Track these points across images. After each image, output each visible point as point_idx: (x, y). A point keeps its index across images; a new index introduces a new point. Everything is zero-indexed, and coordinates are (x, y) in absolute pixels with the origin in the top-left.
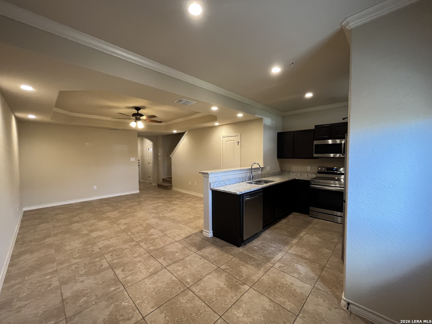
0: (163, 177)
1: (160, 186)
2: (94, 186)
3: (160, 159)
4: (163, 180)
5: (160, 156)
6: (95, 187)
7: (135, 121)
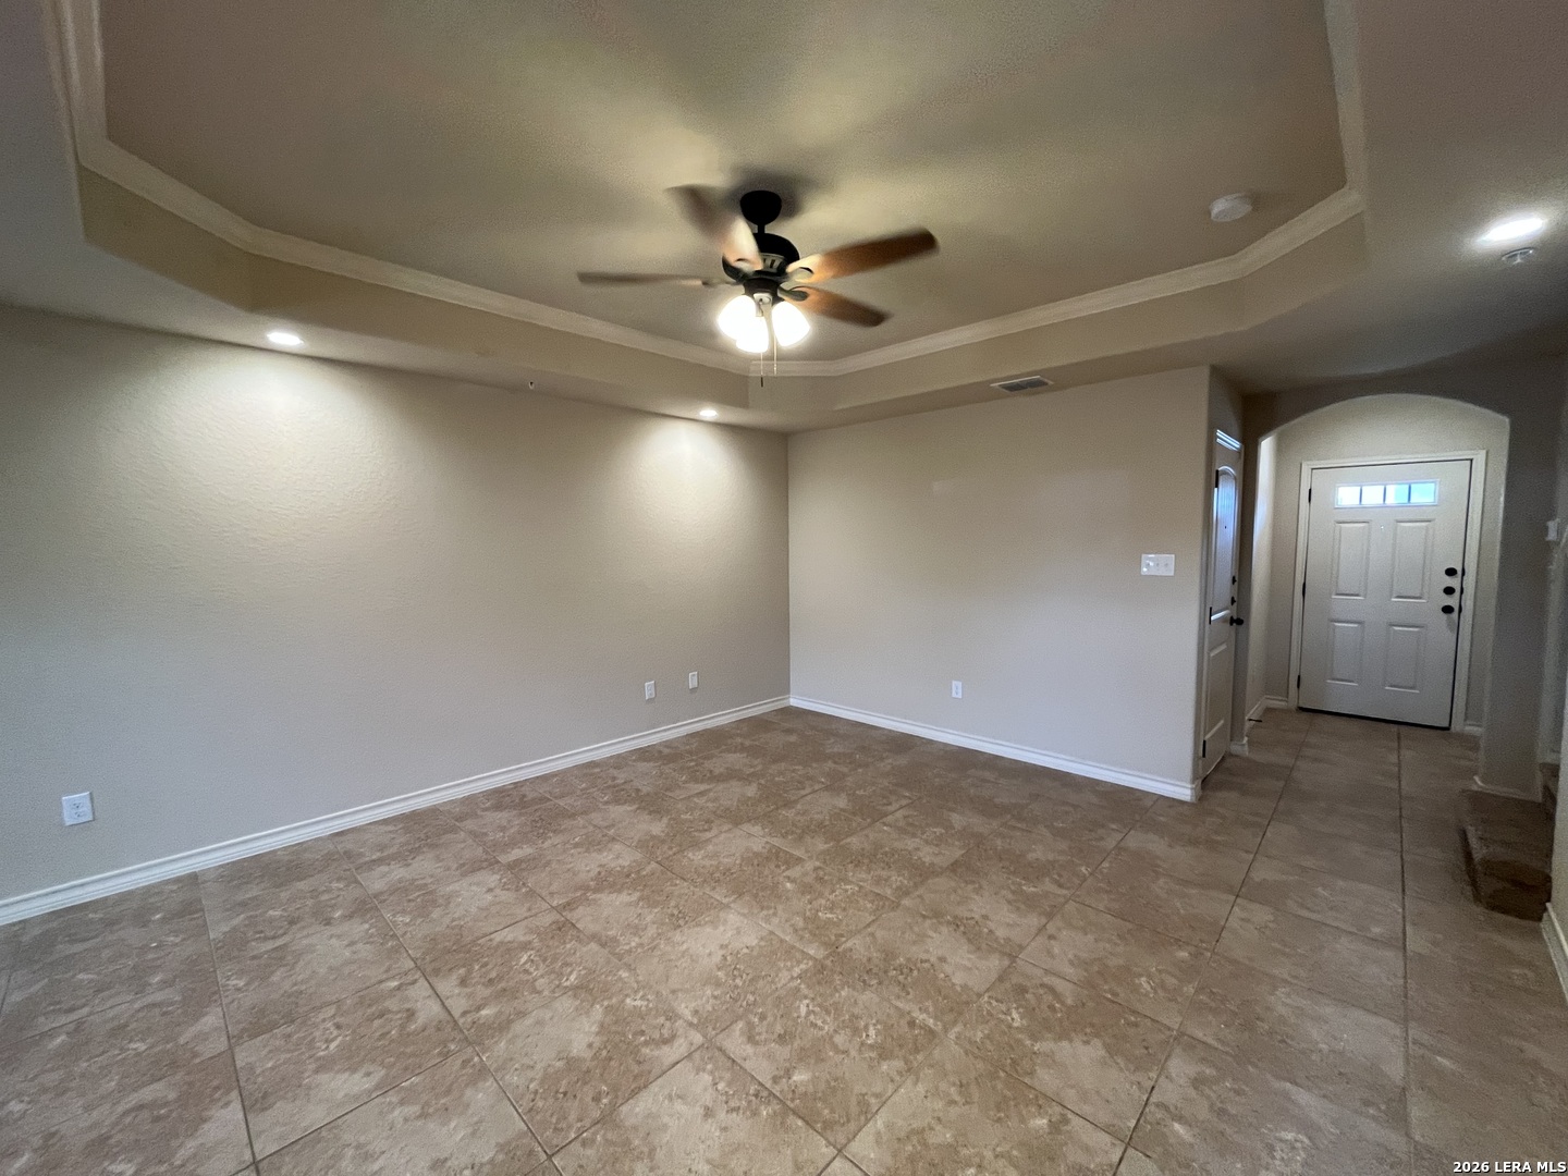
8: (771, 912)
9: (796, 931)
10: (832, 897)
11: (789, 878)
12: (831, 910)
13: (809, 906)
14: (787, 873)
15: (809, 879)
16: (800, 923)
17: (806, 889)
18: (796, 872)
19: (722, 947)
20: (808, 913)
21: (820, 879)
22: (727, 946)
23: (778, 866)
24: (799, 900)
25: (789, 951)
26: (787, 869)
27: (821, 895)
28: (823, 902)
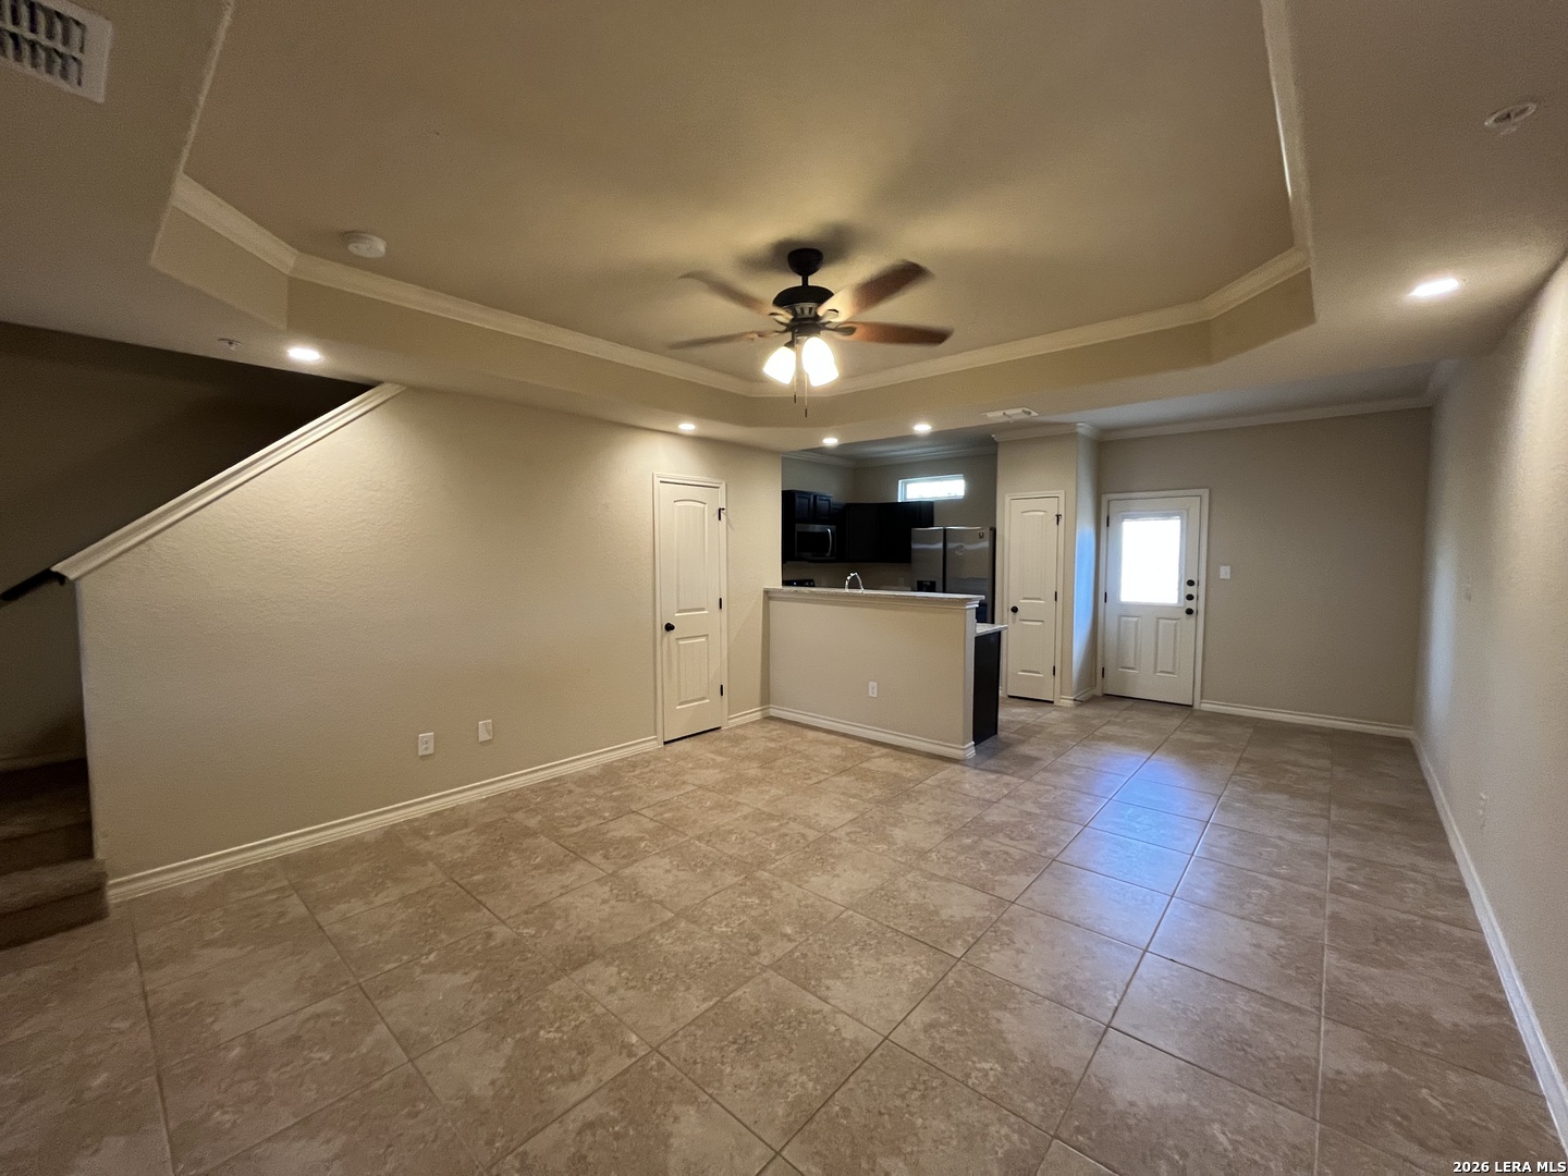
7: (790, 344)
8: (804, 902)
9: (779, 887)
10: (743, 918)
11: (790, 940)
12: (747, 906)
13: (767, 908)
14: (791, 946)
15: (765, 939)
16: (775, 894)
17: (769, 927)
18: (783, 947)
19: (838, 876)
20: (769, 902)
21: (754, 938)
22: (835, 876)
23: (804, 956)
24: (777, 915)
25: (784, 874)
26: (792, 951)
27: (755, 920)
28: (753, 913)
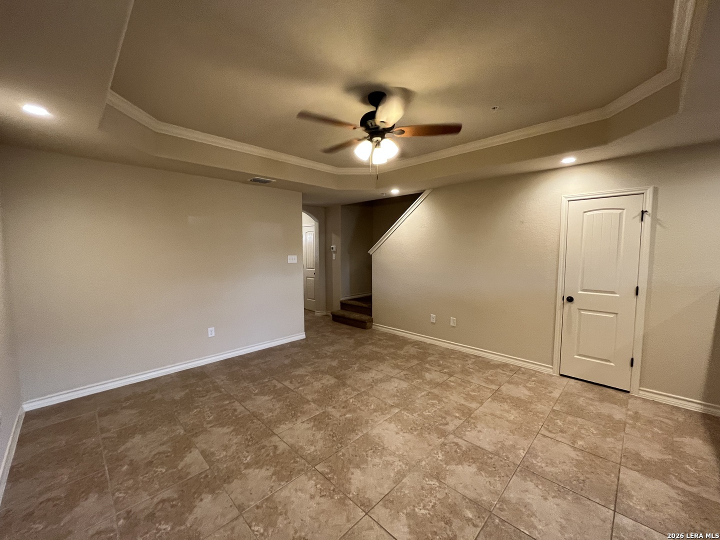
0: (341, 300)
1: (337, 318)
2: (209, 329)
3: (334, 258)
4: (344, 305)
5: (335, 252)
6: (211, 331)
